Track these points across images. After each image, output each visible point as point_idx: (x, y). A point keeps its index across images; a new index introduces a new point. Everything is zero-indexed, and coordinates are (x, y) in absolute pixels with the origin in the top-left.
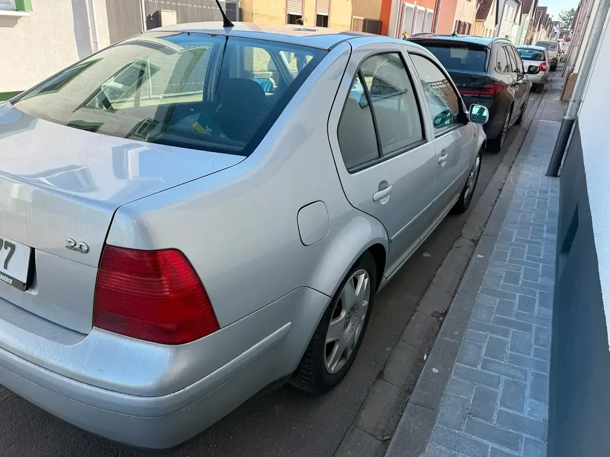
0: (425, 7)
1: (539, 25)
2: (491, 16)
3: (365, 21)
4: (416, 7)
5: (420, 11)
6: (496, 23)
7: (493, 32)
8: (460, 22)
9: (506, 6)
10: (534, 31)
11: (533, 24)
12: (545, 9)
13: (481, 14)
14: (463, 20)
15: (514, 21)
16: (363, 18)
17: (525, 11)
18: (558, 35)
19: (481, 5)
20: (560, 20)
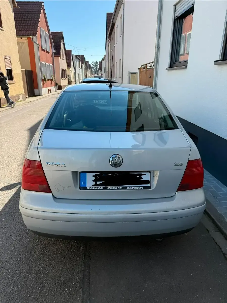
0: (49, 63)
1: (88, 69)
2: (72, 66)
3: (25, 71)
4: (46, 63)
5: (48, 65)
6: (74, 69)
7: (74, 72)
8: (62, 69)
9: (76, 61)
10: (87, 71)
11: (86, 69)
12: (88, 62)
13: (69, 66)
14: (63, 68)
15: (80, 68)
16: (25, 70)
17: (82, 63)
18: (94, 72)
19: (68, 61)
20: (93, 66)
